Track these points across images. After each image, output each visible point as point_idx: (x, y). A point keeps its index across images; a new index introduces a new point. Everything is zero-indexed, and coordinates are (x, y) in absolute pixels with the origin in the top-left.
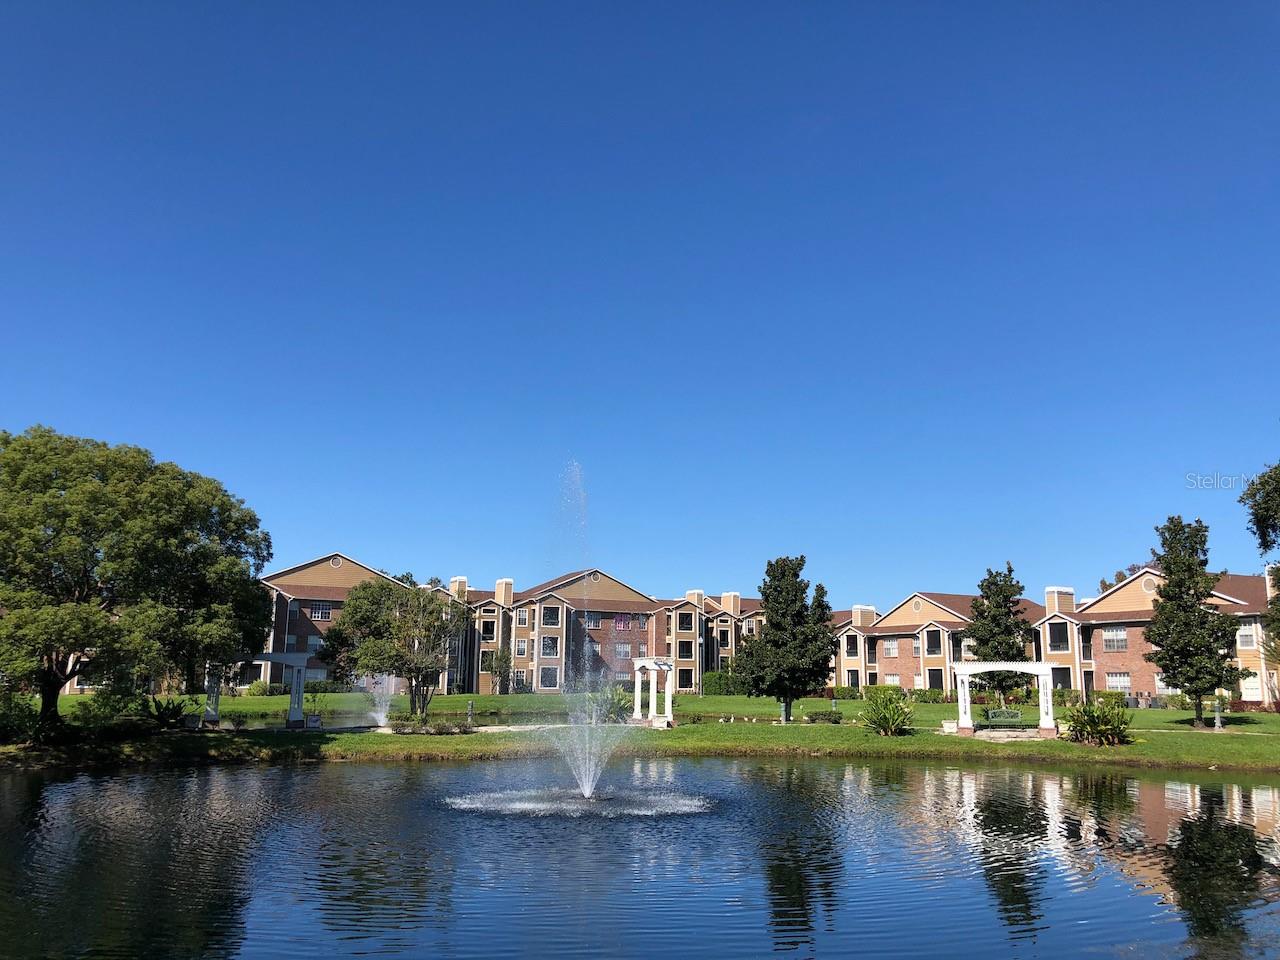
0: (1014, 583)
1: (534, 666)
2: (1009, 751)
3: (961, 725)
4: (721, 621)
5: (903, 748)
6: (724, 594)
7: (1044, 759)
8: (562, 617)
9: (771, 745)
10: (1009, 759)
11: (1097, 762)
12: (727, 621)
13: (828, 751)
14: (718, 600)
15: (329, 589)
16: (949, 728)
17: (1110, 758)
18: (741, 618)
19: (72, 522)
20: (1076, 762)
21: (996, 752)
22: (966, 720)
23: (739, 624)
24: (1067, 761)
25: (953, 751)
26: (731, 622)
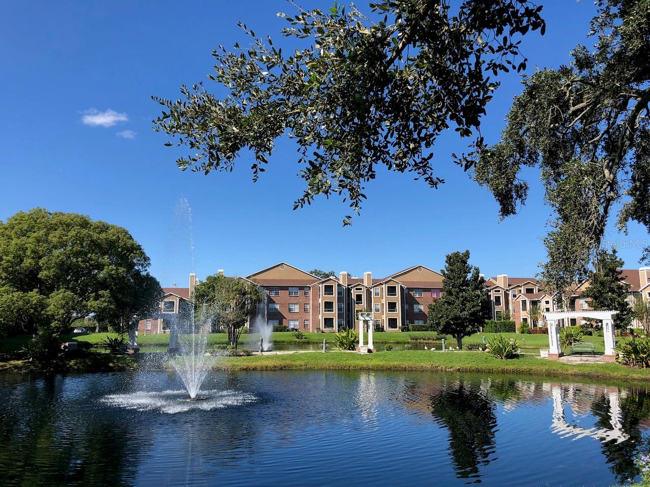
0: (618, 259)
1: (384, 317)
2: (576, 370)
3: (551, 352)
4: (495, 291)
5: (506, 367)
6: (499, 276)
7: (598, 376)
8: (398, 291)
9: (422, 364)
10: (575, 375)
11: (634, 379)
12: (499, 291)
13: (458, 368)
14: (495, 279)
15: (279, 281)
16: (544, 354)
17: (644, 377)
18: (508, 289)
19: (28, 253)
20: (621, 379)
21: (567, 370)
22: (554, 349)
23: (508, 292)
24: (614, 378)
25: (539, 369)
26: (502, 292)
